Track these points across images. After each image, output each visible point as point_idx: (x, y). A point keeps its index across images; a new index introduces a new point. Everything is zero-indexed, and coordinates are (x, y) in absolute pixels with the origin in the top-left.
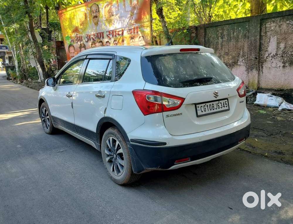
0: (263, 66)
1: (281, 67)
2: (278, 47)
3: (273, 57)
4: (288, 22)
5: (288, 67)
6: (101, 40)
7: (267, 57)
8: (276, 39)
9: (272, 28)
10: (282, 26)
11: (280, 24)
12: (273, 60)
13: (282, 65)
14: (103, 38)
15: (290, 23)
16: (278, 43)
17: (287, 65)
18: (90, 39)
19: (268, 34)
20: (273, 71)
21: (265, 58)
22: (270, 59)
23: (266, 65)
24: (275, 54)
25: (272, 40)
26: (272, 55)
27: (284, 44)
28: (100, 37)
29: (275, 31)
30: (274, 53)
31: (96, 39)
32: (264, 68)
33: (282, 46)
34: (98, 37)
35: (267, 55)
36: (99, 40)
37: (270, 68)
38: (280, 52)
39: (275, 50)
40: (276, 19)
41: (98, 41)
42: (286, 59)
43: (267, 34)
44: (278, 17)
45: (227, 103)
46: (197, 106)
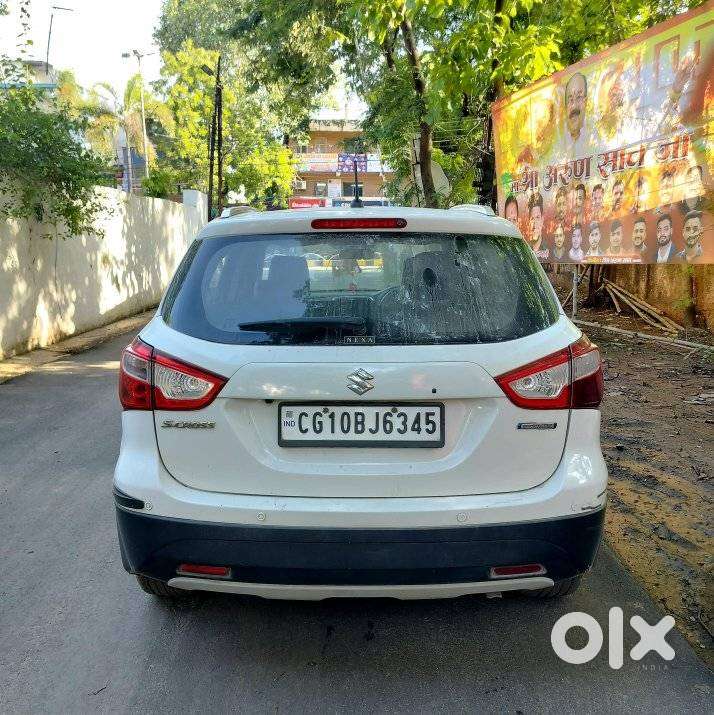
14: (588, 174)
18: (556, 181)
28: (582, 173)
31: (571, 180)
34: (576, 174)
45: (436, 419)
46: (285, 409)
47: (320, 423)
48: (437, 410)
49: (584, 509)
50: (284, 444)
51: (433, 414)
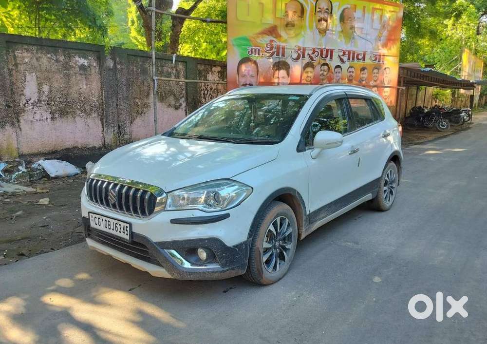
0: (20, 118)
1: (49, 120)
2: (40, 91)
3: (35, 104)
4: (49, 56)
5: (59, 119)
6: (328, 61)
7: (24, 105)
8: (35, 78)
9: (27, 60)
10: (41, 60)
11: (37, 56)
12: (36, 109)
13: (50, 116)
14: (331, 58)
15: (52, 58)
16: (40, 85)
17: (57, 116)
18: (304, 56)
19: (21, 68)
20: (38, 126)
21: (22, 106)
22: (31, 107)
23: (25, 117)
24: (37, 101)
25: (28, 78)
26: (32, 101)
27: (48, 87)
28: (327, 56)
29: (32, 66)
30: (35, 98)
31: (317, 59)
32: (22, 121)
33: (46, 88)
34: (322, 56)
35: (25, 102)
36: (322, 62)
37: (32, 121)
38: (44, 98)
39: (36, 95)
40: (31, 47)
41: (319, 63)
42: (54, 108)
43: (19, 68)
44: (34, 45)
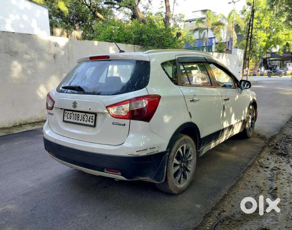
45: (94, 118)
46: (65, 111)
47: (71, 116)
48: (94, 115)
49: (129, 155)
50: (64, 121)
51: (93, 117)
